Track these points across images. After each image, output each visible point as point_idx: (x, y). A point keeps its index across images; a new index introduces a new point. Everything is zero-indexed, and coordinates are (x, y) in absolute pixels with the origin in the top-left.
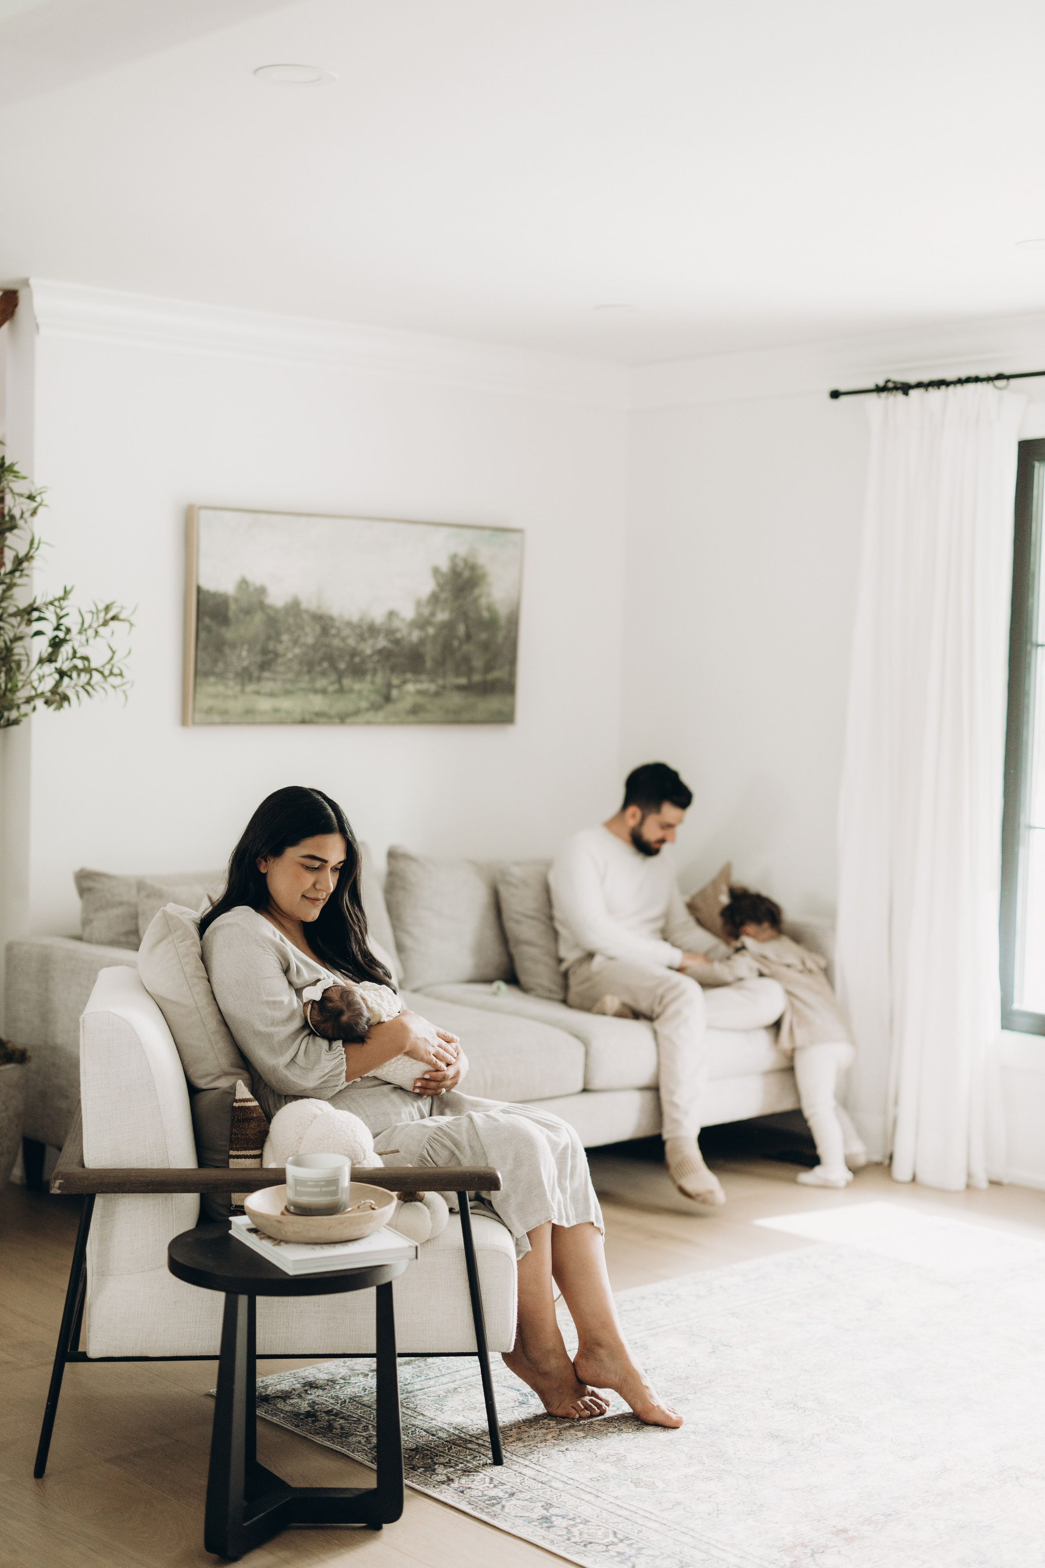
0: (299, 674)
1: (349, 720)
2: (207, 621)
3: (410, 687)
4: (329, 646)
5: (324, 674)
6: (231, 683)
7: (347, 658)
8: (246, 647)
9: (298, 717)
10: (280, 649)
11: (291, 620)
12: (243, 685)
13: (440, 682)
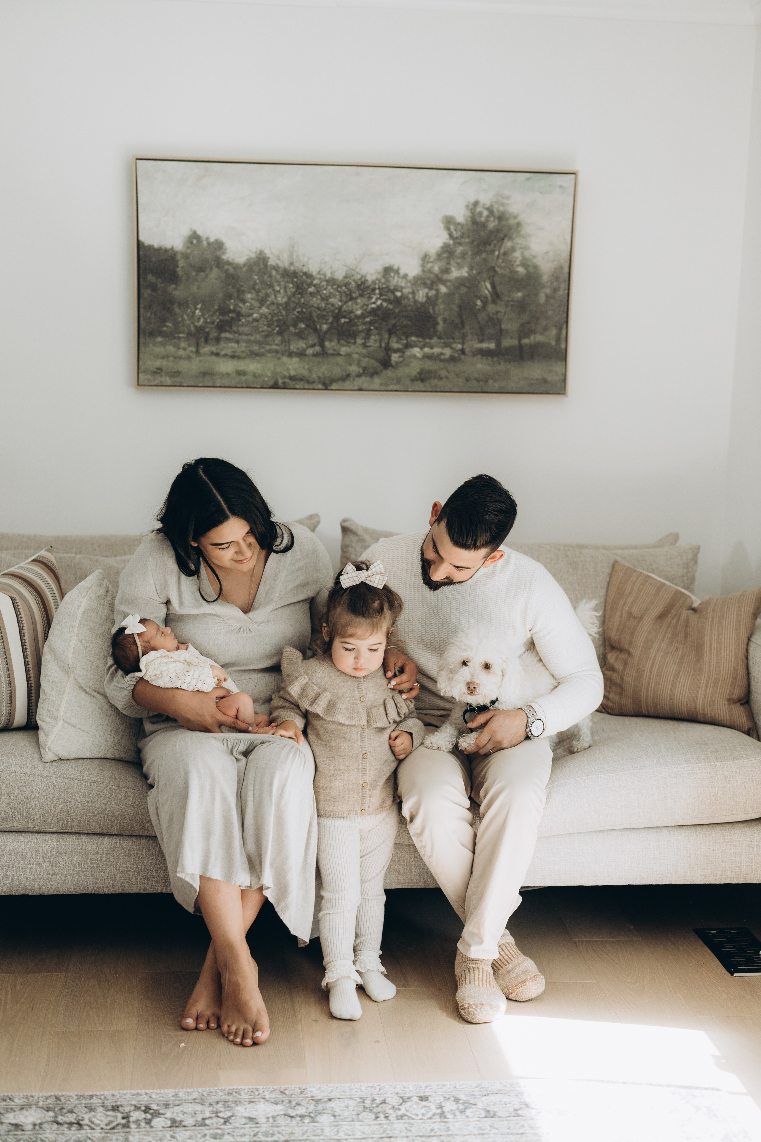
0: (269, 335)
1: (334, 386)
2: (150, 277)
3: (416, 351)
4: (305, 305)
5: (300, 335)
6: (183, 344)
7: (331, 319)
8: (199, 306)
9: (271, 383)
10: (244, 308)
11: (256, 277)
12: (197, 346)
13: (460, 346)
